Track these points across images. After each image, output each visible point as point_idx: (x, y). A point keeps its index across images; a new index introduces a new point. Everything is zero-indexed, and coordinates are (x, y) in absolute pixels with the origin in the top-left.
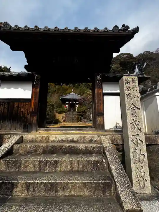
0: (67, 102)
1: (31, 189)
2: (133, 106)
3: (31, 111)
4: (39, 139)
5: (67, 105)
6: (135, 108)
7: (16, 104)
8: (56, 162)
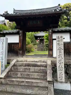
0: (38, 38)
1: (22, 75)
2: (60, 48)
3: (19, 48)
4: (24, 61)
5: (39, 40)
6: (61, 49)
7: (13, 45)
8: (29, 69)
